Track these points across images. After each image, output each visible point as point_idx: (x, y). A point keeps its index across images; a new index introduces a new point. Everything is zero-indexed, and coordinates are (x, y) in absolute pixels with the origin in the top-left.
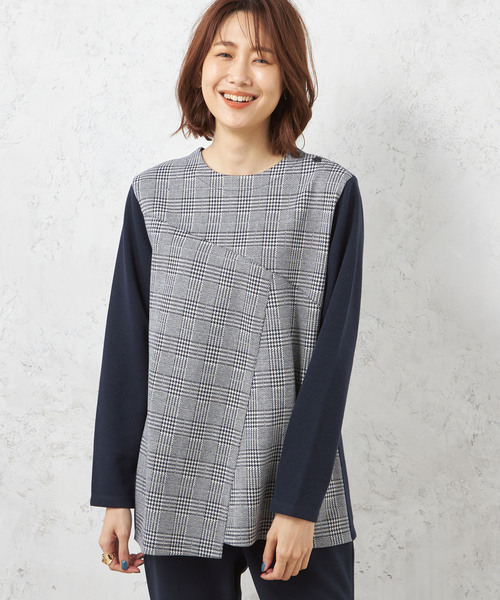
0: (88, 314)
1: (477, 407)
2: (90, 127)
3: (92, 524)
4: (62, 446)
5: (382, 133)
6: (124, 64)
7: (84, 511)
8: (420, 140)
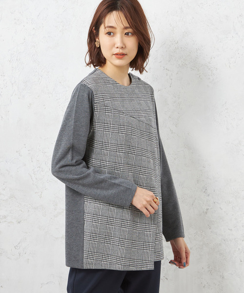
0: (17, 152)
1: (209, 195)
2: (17, 60)
3: (20, 255)
4: (5, 217)
5: (161, 62)
6: (34, 29)
7: (16, 249)
8: (179, 65)
